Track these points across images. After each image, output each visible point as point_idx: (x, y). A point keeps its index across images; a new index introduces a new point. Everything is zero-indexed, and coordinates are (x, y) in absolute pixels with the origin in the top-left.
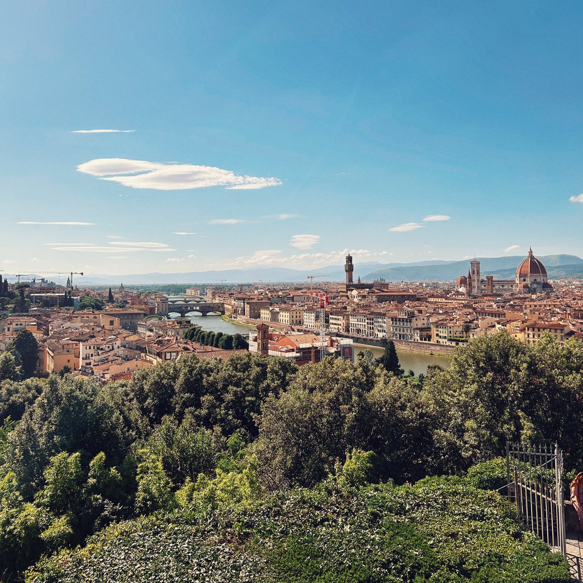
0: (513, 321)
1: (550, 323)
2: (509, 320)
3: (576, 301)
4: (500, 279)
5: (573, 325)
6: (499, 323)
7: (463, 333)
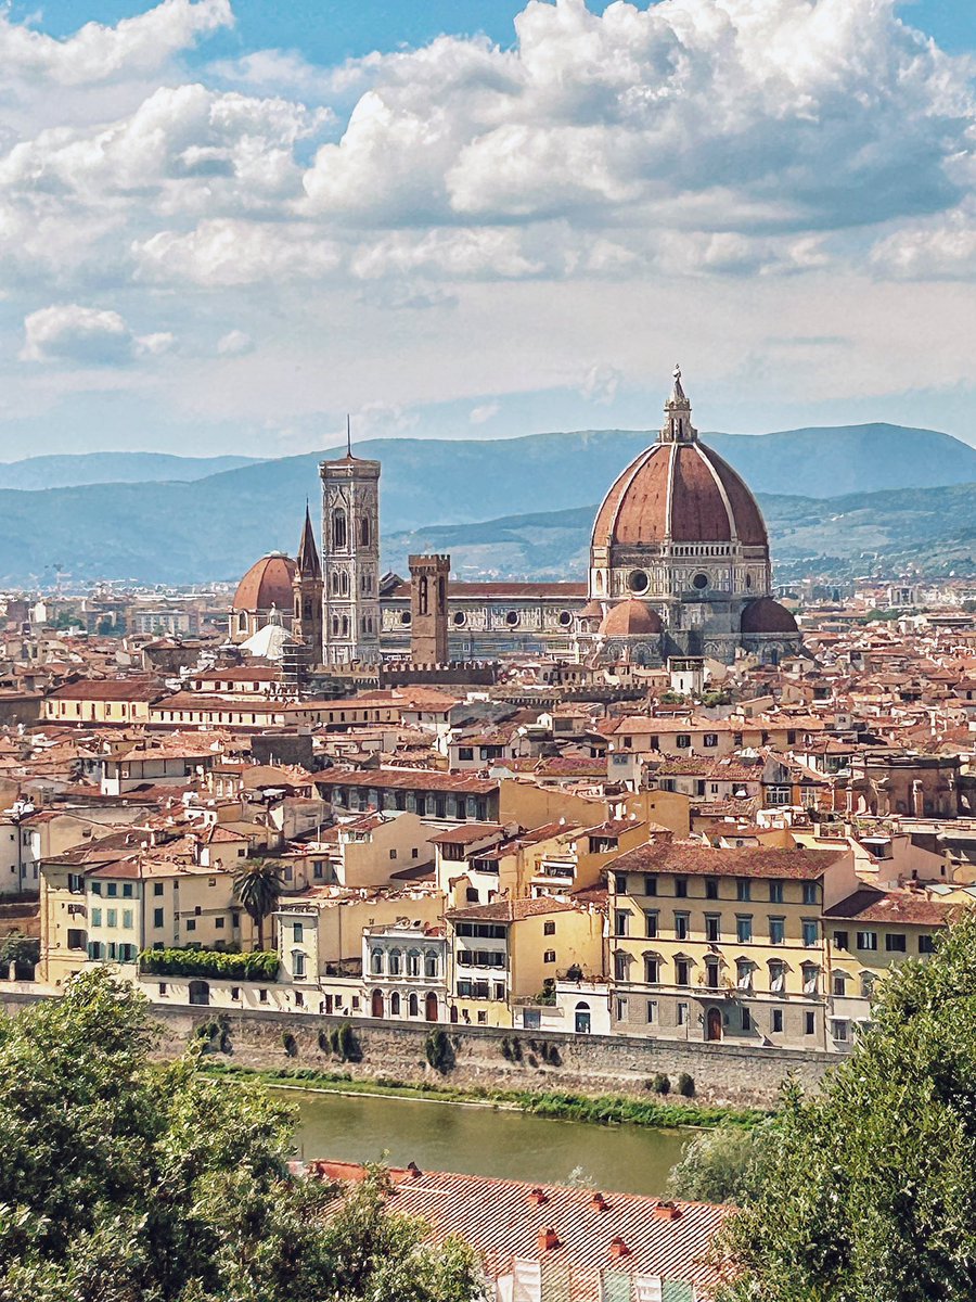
0: (539, 838)
1: (750, 844)
2: (513, 830)
3: (918, 706)
4: (510, 578)
5: (877, 851)
6: (453, 851)
7: (236, 923)
